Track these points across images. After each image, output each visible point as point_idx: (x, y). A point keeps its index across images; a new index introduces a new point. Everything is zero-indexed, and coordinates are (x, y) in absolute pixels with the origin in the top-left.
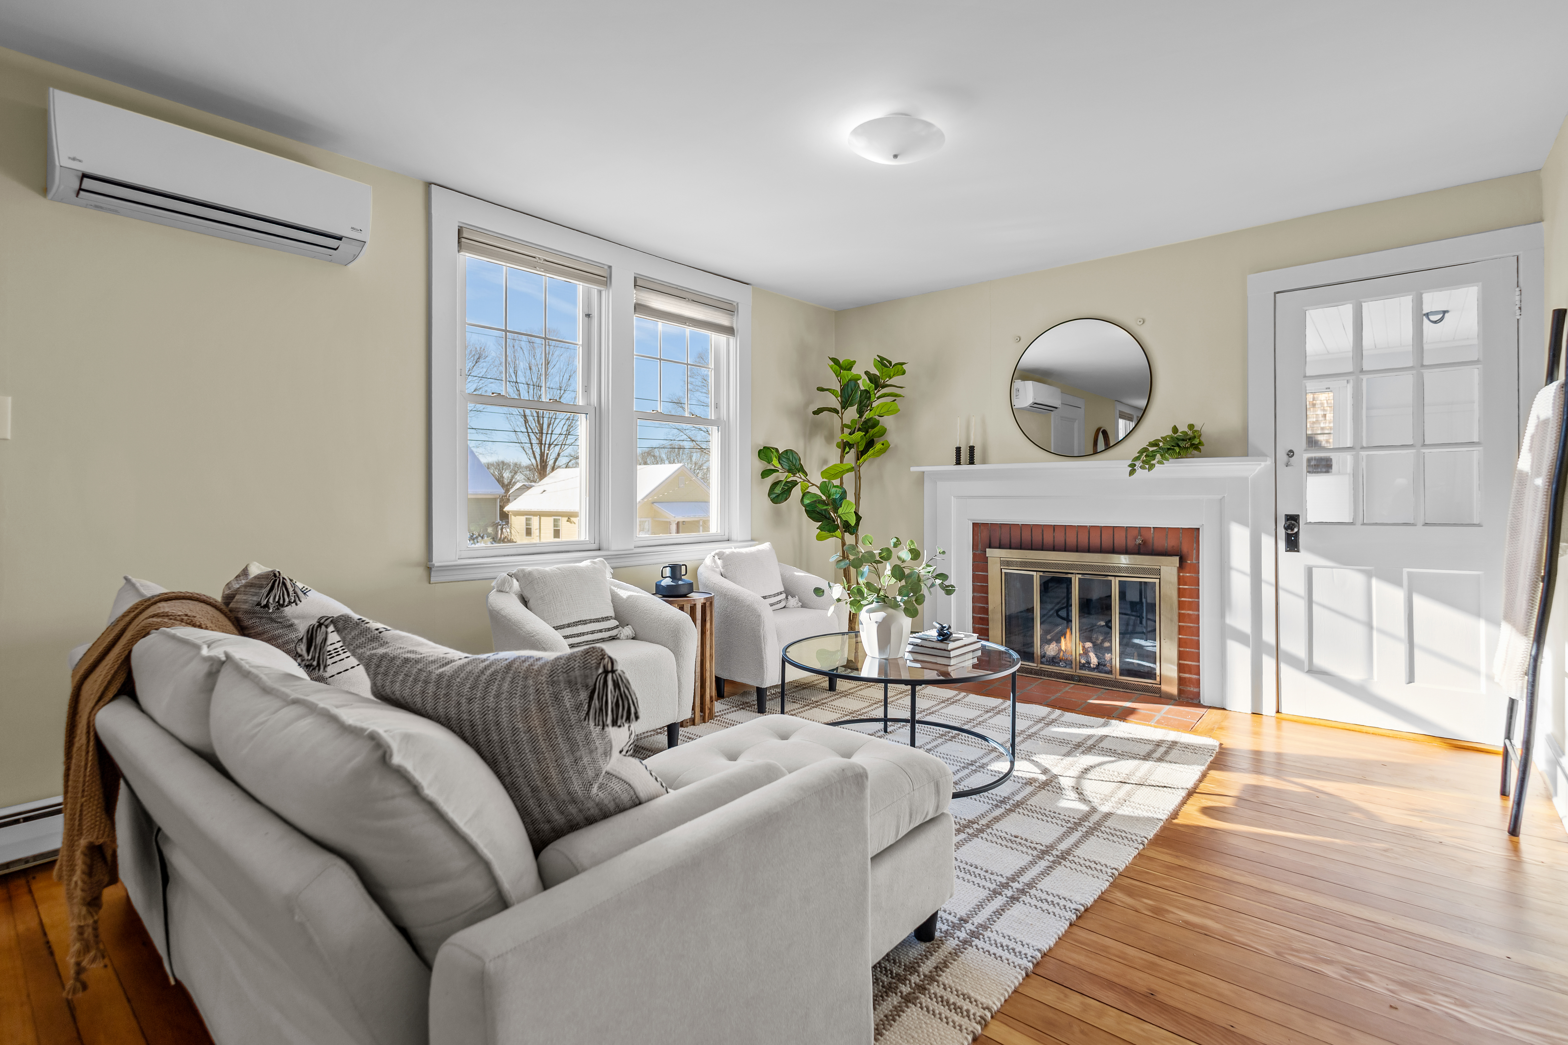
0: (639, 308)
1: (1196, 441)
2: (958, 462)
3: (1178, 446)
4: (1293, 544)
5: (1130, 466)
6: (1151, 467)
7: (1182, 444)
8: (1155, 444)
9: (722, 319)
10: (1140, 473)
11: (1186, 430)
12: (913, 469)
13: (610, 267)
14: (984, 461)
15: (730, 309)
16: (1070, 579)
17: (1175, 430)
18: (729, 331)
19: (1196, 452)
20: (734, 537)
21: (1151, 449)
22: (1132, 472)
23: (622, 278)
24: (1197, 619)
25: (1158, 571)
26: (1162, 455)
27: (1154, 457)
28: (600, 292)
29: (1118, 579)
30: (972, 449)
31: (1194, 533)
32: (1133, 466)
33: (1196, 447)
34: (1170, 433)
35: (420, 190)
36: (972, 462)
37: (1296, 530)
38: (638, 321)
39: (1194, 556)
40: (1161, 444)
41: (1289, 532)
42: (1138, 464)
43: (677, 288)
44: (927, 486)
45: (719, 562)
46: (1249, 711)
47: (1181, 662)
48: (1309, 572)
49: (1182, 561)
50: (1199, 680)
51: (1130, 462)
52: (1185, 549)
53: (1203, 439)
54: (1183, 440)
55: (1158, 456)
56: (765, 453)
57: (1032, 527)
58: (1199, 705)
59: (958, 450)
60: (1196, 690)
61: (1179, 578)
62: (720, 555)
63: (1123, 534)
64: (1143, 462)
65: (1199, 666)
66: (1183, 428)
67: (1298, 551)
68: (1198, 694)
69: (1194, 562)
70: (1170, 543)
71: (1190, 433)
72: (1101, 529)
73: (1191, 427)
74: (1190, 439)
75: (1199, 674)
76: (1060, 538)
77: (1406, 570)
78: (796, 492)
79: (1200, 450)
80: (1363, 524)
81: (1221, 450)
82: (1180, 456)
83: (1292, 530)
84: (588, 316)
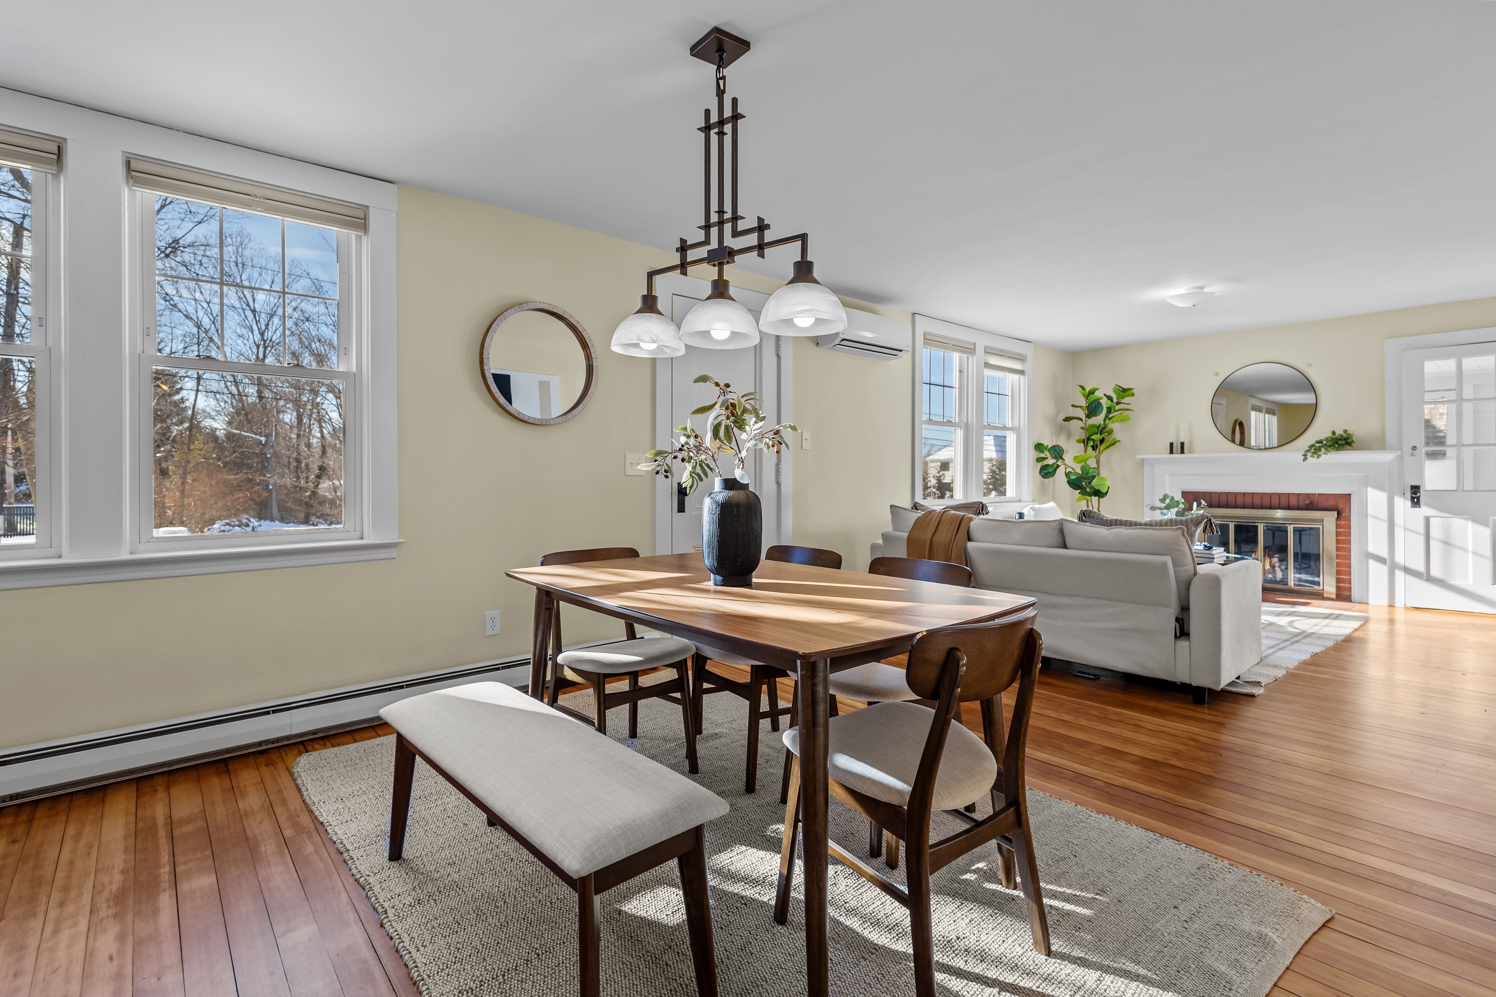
0: (987, 365)
1: (1350, 440)
2: (1171, 452)
3: (1337, 443)
4: (1416, 501)
5: (1303, 455)
6: (1319, 456)
7: (1340, 442)
8: (1320, 442)
9: (1017, 366)
10: (1310, 460)
11: (1342, 433)
12: (1138, 457)
13: (975, 344)
14: (1190, 452)
15: (1021, 358)
16: (1257, 526)
17: (1334, 433)
18: (1022, 372)
19: (1349, 447)
20: (1023, 499)
21: (1317, 445)
22: (1305, 460)
23: (980, 350)
24: (1349, 550)
25: (1322, 521)
26: (1326, 449)
27: (1320, 450)
28: (968, 358)
29: (1292, 526)
30: (1182, 444)
31: (1347, 497)
32: (1305, 455)
33: (1349, 444)
34: (1331, 435)
35: (909, 318)
36: (1182, 452)
37: (1418, 495)
38: (987, 372)
39: (1347, 511)
40: (1325, 442)
41: (1414, 496)
42: (1309, 454)
43: (997, 349)
44: (1147, 468)
45: (1032, 512)
46: (1386, 604)
47: (1339, 576)
48: (1427, 520)
49: (1339, 514)
50: (1350, 588)
51: (1303, 453)
52: (1341, 506)
53: (1354, 439)
54: (1340, 440)
55: (1323, 450)
56: (1039, 447)
57: (1227, 494)
58: (1351, 601)
59: (1171, 445)
60: (1348, 593)
61: (1337, 525)
62: (1033, 509)
63: (1296, 498)
64: (1312, 453)
65: (1350, 579)
66: (1339, 432)
67: (1419, 507)
68: (1350, 596)
69: (1347, 514)
70: (1331, 503)
71: (1345, 435)
72: (1280, 495)
73: (1345, 431)
74: (1345, 439)
75: (1350, 584)
76: (1248, 501)
77: (1491, 518)
78: (1061, 472)
79: (1352, 446)
80: (1463, 491)
81: (1366, 446)
82: (1338, 449)
83: (1416, 494)
84: (960, 371)
